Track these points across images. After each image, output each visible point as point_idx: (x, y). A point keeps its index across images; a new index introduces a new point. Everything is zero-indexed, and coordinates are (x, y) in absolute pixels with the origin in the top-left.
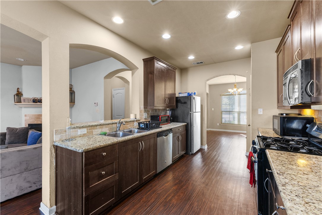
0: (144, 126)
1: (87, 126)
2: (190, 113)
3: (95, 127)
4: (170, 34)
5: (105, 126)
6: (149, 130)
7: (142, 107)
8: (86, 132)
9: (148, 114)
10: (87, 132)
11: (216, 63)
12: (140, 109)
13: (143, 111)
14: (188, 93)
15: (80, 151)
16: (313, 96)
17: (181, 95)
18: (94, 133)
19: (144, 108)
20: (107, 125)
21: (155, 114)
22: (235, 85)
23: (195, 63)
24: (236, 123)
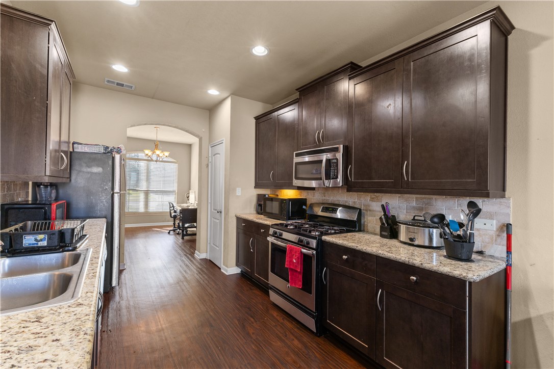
2: (112, 195)
14: (106, 148)
16: (351, 180)
17: (81, 149)
21: (8, 201)
22: (156, 144)
23: (113, 82)
24: (142, 209)
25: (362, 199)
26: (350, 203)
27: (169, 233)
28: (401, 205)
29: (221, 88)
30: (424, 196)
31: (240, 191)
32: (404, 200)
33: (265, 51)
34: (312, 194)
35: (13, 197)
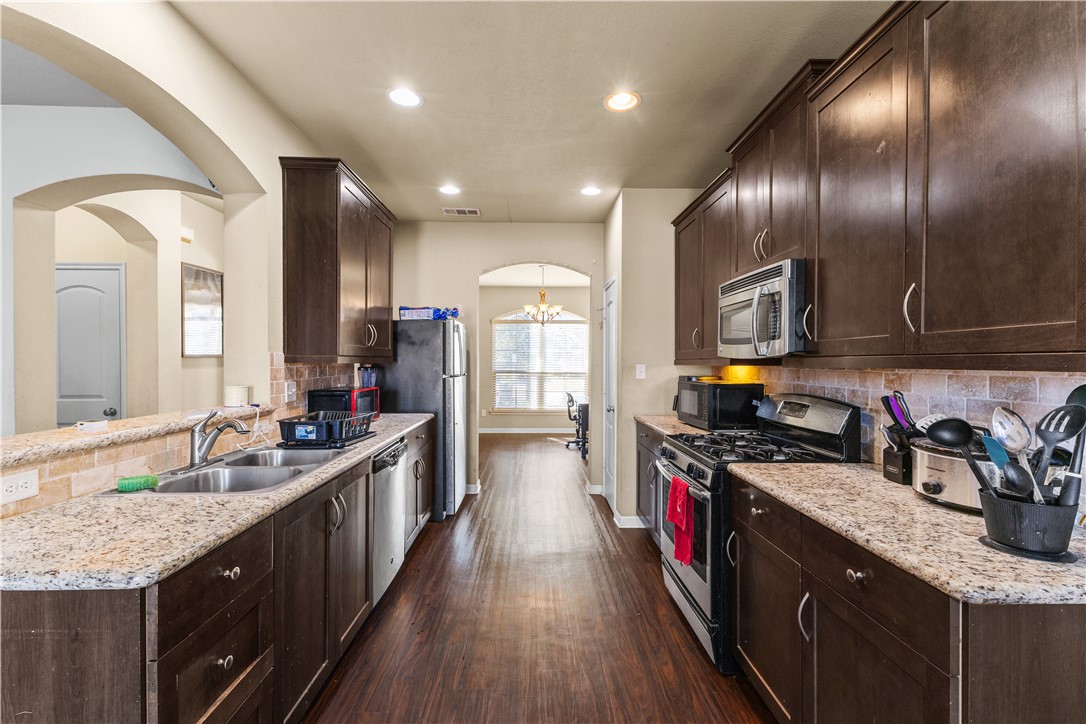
0: (318, 432)
1: (44, 455)
2: (444, 380)
3: (85, 459)
4: (418, 92)
5: (131, 447)
6: (342, 447)
7: (280, 355)
8: (33, 490)
9: (298, 385)
10: (41, 489)
11: (511, 221)
12: (272, 364)
13: (283, 371)
14: (437, 311)
15: (140, 581)
16: (813, 338)
17: (408, 316)
18: (76, 490)
19: (285, 361)
20: (140, 445)
21: (321, 386)
22: (542, 294)
23: (452, 211)
24: (534, 406)
25: (868, 384)
26: (846, 394)
27: (567, 446)
28: (955, 398)
29: (604, 180)
30: (1011, 373)
31: (644, 369)
32: (960, 385)
33: (630, 102)
34: (777, 373)
35: (329, 382)
